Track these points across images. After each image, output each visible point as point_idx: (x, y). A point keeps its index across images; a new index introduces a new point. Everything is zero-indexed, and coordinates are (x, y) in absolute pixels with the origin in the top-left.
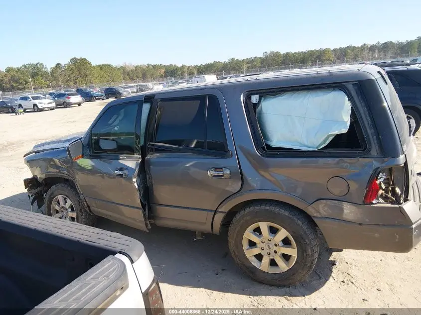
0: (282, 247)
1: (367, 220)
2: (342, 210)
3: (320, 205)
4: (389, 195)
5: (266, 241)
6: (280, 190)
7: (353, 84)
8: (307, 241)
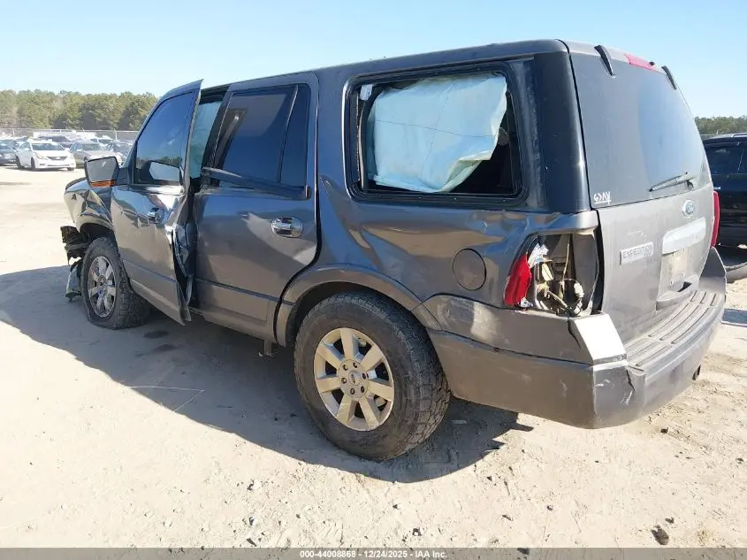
0: (374, 380)
1: (507, 341)
2: (470, 317)
3: (439, 306)
4: (560, 297)
5: (350, 366)
6: (375, 267)
7: (525, 63)
8: (410, 373)
